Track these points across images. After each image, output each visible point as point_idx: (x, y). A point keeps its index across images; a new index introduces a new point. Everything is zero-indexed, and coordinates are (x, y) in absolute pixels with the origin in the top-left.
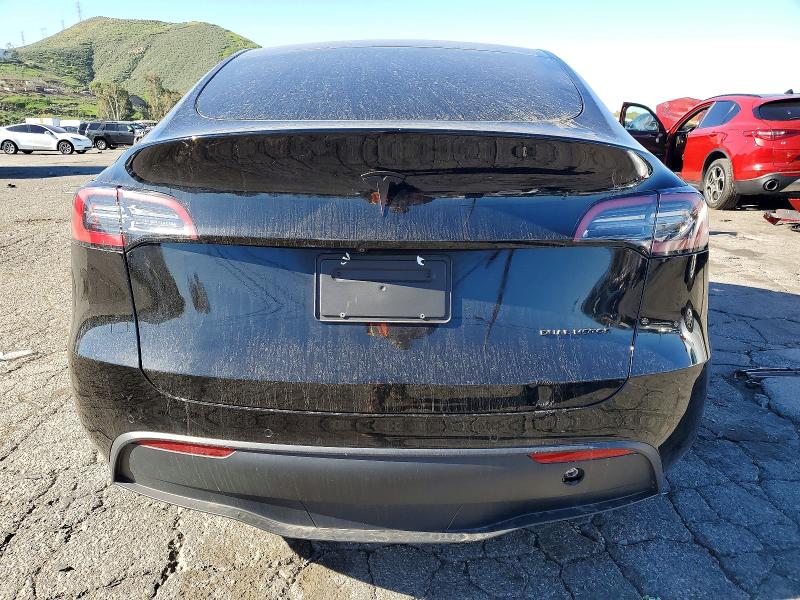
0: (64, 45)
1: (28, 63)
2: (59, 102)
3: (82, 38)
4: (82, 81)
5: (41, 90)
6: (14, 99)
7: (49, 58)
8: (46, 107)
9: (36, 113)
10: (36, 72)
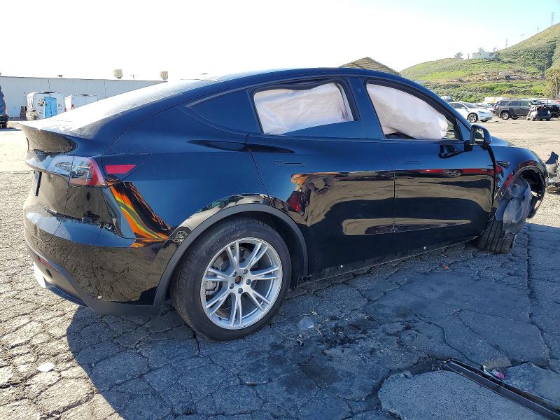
0: (535, 44)
1: (505, 60)
2: (518, 85)
3: (550, 38)
4: (542, 69)
5: (508, 78)
6: (488, 85)
7: (520, 55)
8: (509, 89)
9: (500, 93)
10: (508, 65)
